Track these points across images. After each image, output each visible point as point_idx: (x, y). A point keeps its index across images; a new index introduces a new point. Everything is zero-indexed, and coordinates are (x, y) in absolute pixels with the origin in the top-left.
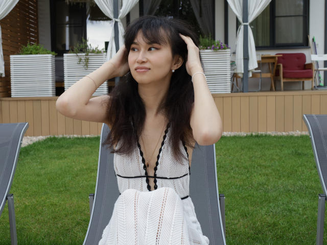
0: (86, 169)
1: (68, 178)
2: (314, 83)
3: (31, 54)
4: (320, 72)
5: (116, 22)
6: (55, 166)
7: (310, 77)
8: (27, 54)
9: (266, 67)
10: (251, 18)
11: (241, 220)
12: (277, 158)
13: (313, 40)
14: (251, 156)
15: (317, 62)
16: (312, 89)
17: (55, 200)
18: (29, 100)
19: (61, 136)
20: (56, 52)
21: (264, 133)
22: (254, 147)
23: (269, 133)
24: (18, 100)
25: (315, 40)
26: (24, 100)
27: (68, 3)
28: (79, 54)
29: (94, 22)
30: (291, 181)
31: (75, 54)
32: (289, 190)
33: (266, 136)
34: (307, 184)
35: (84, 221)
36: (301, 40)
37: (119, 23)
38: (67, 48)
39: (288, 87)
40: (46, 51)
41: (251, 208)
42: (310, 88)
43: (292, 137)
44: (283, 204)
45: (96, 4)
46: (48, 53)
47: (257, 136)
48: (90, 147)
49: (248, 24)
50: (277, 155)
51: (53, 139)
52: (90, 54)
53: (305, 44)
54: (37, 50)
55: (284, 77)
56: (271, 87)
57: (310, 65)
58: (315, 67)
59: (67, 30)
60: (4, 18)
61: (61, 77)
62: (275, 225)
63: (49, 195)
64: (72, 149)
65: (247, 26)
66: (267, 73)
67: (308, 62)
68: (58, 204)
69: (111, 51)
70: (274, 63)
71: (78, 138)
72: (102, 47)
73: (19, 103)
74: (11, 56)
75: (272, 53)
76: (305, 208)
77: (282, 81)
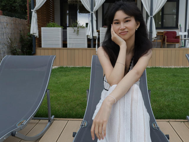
0: (79, 81)
1: (71, 85)
2: (180, 45)
3: (51, 27)
4: (183, 40)
5: (92, 13)
6: (64, 79)
7: (178, 42)
8: (49, 27)
9: (159, 37)
10: (154, 14)
11: (153, 104)
12: (166, 77)
13: (180, 25)
14: (154, 76)
15: (181, 36)
16: (179, 48)
17: (66, 94)
18: (50, 49)
19: (65, 66)
20: (63, 27)
21: (158, 67)
22: (155, 72)
23: (160, 67)
24: (45, 49)
25: (181, 26)
26: (48, 49)
27: (69, 4)
28: (74, 28)
29: (81, 14)
30: (173, 87)
31: (72, 28)
32: (173, 91)
33: (159, 68)
34: (180, 88)
35: (81, 103)
36: (174, 25)
37: (93, 14)
38: (68, 26)
39: (168, 46)
40: (59, 26)
41: (157, 98)
42: (178, 47)
43: (171, 68)
44: (172, 97)
45: (83, 5)
46: (59, 27)
47: (155, 68)
48: (80, 71)
49: (152, 16)
50: (165, 76)
51: (62, 68)
52: (79, 28)
53: (177, 27)
54: (54, 25)
55: (167, 42)
56: (161, 46)
57: (179, 37)
58: (180, 38)
59: (68, 17)
60: (38, 9)
61: (65, 39)
62: (169, 105)
63: (63, 92)
64: (71, 72)
65: (152, 17)
66: (159, 40)
67: (177, 35)
68: (67, 96)
69: (90, 27)
70: (162, 35)
71: (73, 67)
72: (85, 25)
73: (45, 50)
74: (42, 28)
75: (162, 31)
76: (181, 98)
77: (166, 43)
